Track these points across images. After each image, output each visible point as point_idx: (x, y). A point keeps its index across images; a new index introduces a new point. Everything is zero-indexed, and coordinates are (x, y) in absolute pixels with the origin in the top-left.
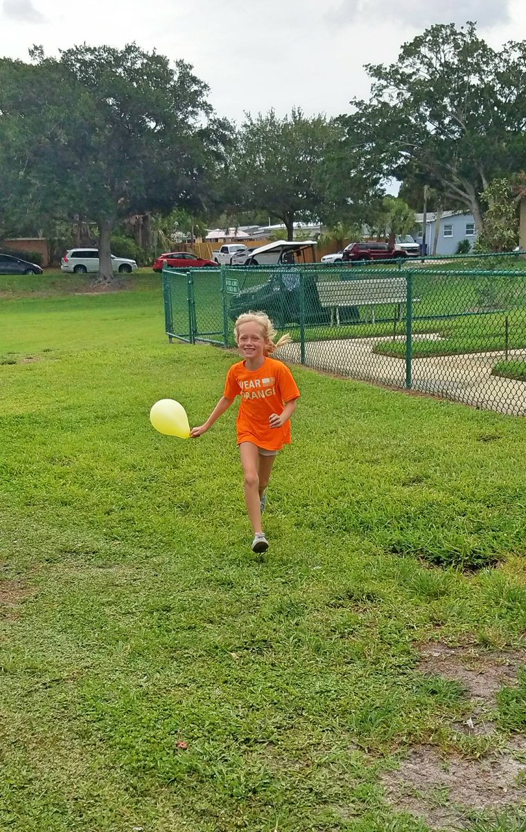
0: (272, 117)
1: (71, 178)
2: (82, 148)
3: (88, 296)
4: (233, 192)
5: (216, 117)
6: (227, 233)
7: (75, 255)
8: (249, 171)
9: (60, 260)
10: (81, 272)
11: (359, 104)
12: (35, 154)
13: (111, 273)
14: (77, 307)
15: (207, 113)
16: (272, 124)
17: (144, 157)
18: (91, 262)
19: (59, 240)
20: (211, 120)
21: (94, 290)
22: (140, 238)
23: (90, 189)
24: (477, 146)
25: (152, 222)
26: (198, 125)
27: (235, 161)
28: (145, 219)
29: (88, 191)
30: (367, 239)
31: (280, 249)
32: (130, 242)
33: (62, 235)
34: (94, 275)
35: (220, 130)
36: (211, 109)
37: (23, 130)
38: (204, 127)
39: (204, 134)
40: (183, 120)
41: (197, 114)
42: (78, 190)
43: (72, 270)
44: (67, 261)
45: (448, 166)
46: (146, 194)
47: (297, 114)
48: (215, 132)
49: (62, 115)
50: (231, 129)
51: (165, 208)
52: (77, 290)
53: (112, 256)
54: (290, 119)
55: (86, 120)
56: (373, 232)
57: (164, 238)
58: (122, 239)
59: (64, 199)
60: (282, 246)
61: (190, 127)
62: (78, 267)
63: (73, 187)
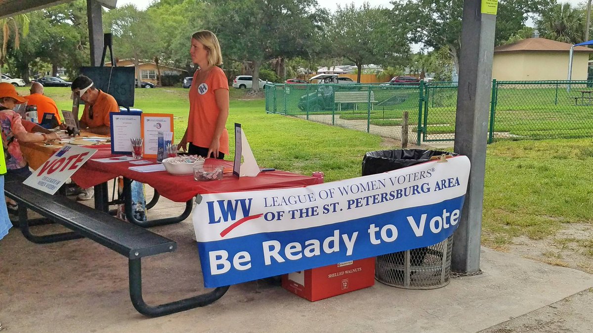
0: (353, 7)
1: (240, 39)
2: (247, 24)
3: (244, 101)
4: (327, 48)
5: (320, 7)
6: (329, 69)
7: (240, 79)
8: (337, 37)
9: (233, 81)
10: (243, 88)
11: (394, 3)
12: (222, 25)
13: (258, 89)
14: (239, 106)
15: (314, 6)
16: (352, 11)
17: (279, 28)
18: (248, 83)
19: (233, 71)
20: (317, 9)
21: (248, 98)
22: (279, 71)
23: (249, 45)
24: (457, 27)
25: (286, 62)
26: (310, 11)
27: (331, 31)
28: (282, 60)
29: (248, 46)
30: (407, 75)
31: (322, 77)
32: (273, 73)
33: (235, 68)
34: (250, 90)
35: (322, 15)
36: (317, 3)
37: (216, 14)
38: (313, 13)
39: (313, 17)
40: (303, 8)
41: (310, 6)
42: (243, 45)
43: (239, 87)
44: (236, 82)
45: (442, 37)
46: (279, 48)
47: (366, 6)
48: (319, 16)
49: (237, 7)
50: (327, 14)
51: (290, 55)
52: (239, 98)
53: (260, 80)
54: (363, 8)
55: (249, 9)
56: (411, 71)
57: (292, 71)
58: (268, 71)
59: (235, 50)
60: (323, 76)
61: (306, 12)
62: (241, 85)
63: (240, 43)
